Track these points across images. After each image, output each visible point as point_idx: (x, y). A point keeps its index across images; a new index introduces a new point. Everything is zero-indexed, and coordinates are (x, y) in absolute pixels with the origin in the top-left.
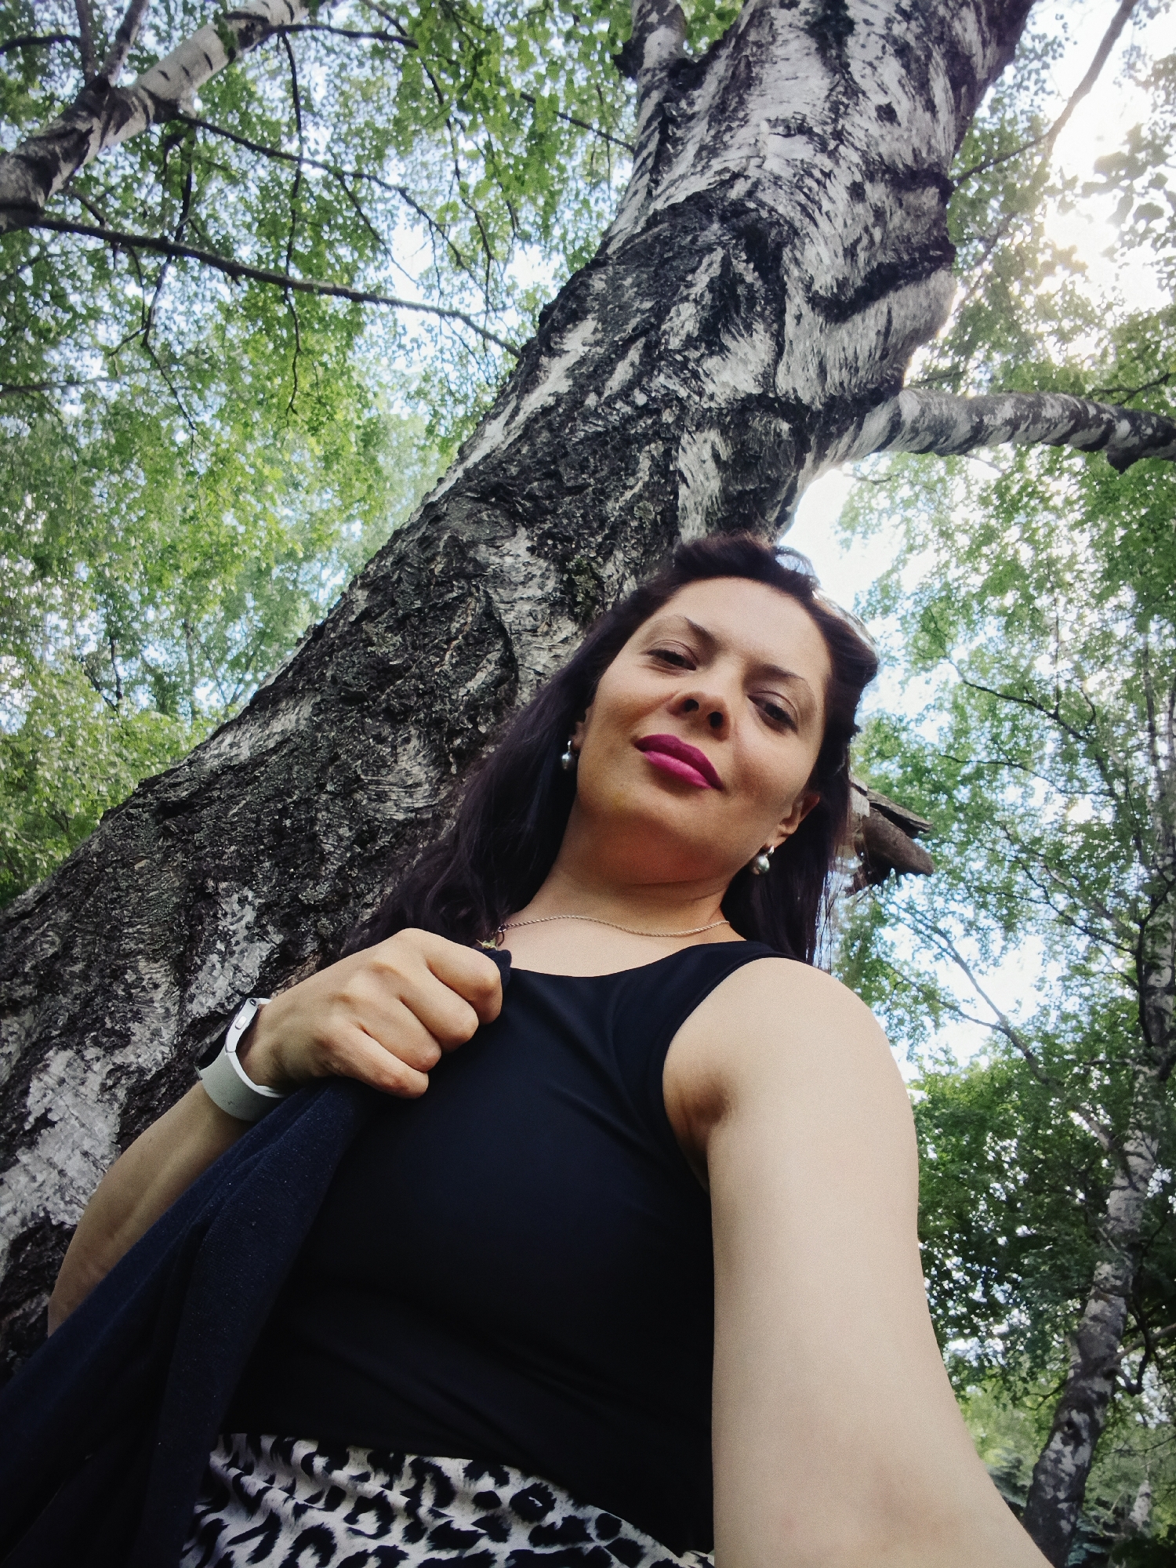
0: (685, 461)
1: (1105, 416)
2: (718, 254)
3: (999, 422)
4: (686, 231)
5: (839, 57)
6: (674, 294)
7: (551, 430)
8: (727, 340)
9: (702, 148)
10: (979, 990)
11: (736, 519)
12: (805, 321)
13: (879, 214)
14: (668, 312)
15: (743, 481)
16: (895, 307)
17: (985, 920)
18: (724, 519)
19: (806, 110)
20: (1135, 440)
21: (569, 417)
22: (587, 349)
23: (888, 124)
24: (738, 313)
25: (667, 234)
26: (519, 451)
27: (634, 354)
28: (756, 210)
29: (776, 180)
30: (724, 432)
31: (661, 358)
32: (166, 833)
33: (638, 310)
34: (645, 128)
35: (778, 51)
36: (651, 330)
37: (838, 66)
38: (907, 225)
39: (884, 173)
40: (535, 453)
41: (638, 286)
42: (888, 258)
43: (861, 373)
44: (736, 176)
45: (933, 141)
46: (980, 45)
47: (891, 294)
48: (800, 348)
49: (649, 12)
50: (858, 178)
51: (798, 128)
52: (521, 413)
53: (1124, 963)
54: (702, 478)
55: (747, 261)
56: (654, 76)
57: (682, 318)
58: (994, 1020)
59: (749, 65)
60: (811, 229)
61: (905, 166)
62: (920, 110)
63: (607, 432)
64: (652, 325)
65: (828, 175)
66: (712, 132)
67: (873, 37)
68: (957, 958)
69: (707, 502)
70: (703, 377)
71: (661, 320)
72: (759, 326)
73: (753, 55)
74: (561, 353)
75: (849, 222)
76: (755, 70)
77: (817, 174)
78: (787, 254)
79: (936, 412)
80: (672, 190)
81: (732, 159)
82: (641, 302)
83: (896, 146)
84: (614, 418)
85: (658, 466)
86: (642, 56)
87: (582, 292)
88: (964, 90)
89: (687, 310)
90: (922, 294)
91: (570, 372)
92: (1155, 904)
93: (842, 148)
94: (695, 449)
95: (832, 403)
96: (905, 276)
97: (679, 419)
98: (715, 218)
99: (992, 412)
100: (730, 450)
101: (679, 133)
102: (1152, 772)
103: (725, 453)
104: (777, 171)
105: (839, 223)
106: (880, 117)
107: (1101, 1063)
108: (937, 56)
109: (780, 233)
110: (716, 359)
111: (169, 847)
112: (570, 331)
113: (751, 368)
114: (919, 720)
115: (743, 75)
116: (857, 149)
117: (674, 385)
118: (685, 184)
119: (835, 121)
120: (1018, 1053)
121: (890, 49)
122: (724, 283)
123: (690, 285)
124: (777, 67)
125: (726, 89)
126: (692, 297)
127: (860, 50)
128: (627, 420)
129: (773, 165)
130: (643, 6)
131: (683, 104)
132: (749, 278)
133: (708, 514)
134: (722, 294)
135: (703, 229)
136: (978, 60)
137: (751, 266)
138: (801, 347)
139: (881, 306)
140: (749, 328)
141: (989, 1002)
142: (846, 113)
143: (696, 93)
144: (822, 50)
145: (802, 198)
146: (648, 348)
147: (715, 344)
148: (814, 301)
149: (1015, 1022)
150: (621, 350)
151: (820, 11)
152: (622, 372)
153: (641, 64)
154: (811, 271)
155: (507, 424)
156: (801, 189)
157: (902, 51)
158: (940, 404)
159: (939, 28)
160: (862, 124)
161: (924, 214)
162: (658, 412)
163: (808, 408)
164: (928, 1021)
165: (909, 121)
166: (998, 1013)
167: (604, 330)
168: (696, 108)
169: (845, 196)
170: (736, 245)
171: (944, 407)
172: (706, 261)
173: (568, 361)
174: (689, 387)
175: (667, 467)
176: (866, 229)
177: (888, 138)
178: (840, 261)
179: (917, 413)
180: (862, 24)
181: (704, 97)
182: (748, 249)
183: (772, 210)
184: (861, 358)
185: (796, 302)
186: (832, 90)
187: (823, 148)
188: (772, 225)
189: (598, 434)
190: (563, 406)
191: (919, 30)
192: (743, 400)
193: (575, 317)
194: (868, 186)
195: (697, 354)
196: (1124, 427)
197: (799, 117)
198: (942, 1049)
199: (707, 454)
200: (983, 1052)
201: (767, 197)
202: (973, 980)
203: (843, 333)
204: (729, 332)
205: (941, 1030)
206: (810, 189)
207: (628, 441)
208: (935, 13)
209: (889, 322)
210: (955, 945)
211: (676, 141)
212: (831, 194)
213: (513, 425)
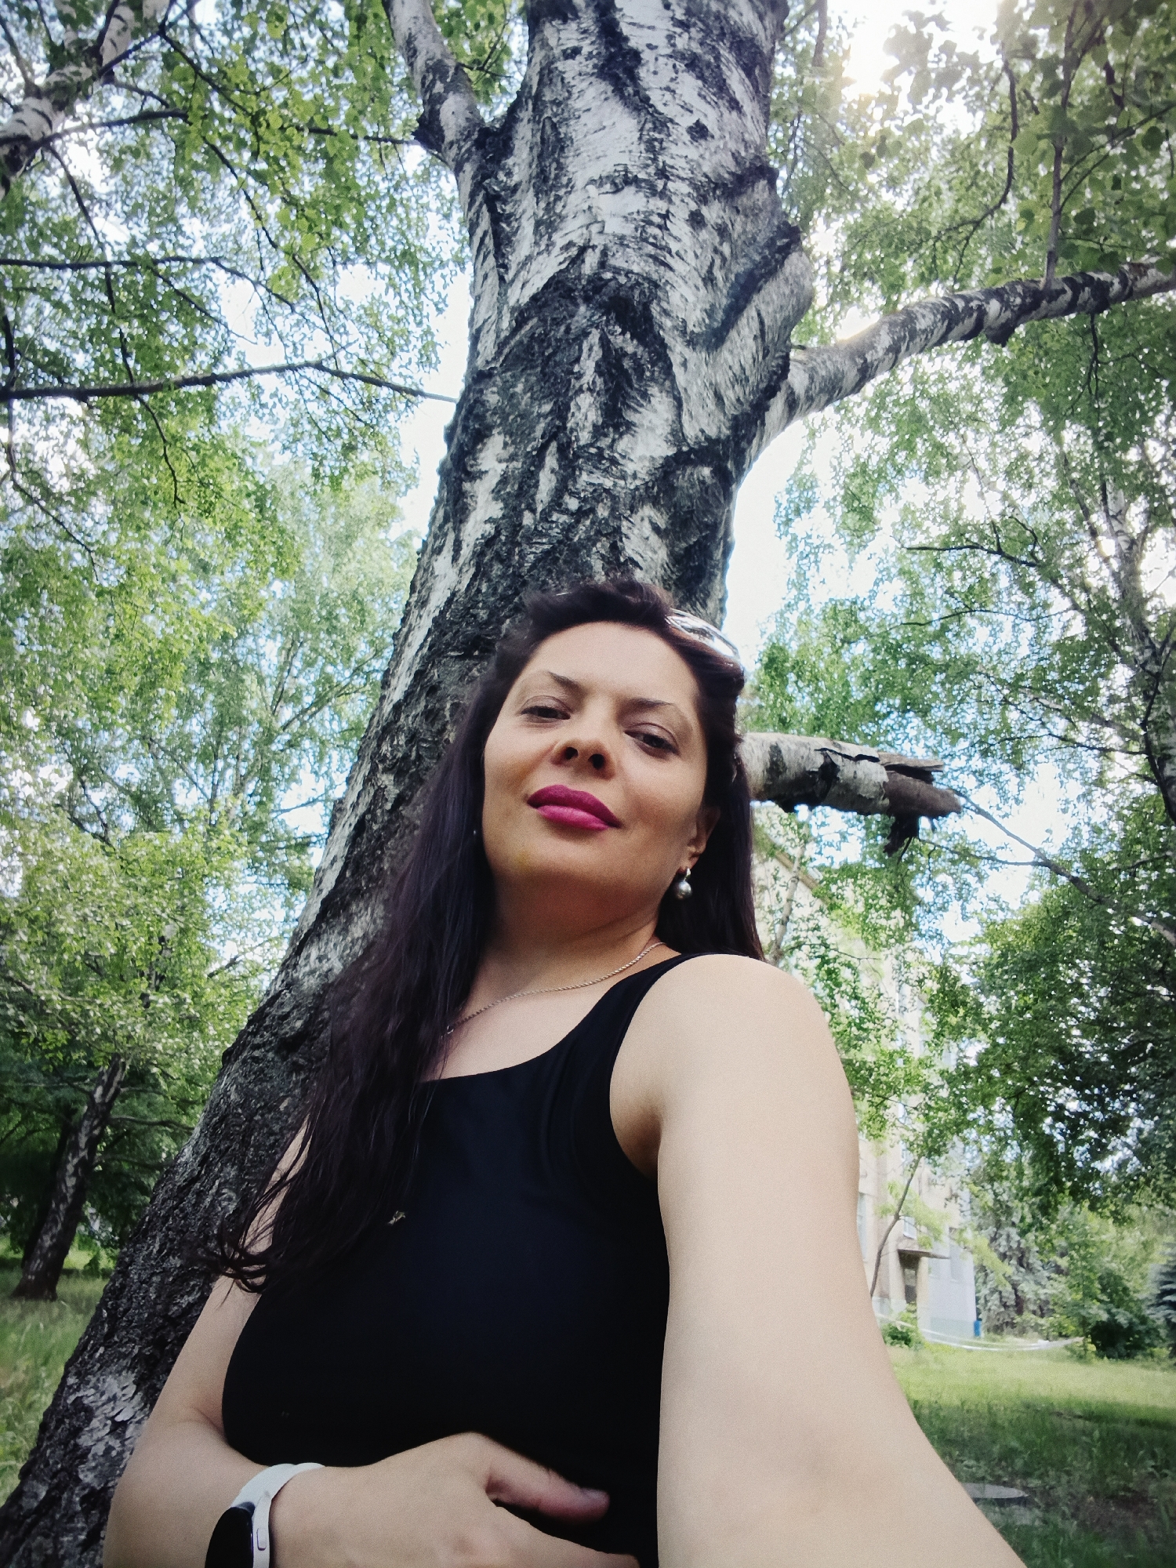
0: (631, 547)
1: (974, 304)
2: (595, 337)
3: (881, 353)
4: (557, 323)
5: (637, 93)
6: (568, 390)
7: (502, 561)
8: (630, 416)
9: (538, 224)
10: (1009, 834)
11: (689, 574)
12: (691, 365)
13: (722, 231)
14: (569, 409)
15: (685, 538)
16: (762, 307)
17: (997, 766)
18: (679, 579)
19: (624, 159)
20: (1009, 314)
21: (513, 542)
22: (504, 465)
23: (703, 142)
24: (631, 387)
25: (540, 330)
26: (479, 591)
27: (551, 461)
28: (614, 278)
29: (621, 240)
30: (655, 502)
31: (577, 456)
32: (296, 1068)
33: (539, 415)
34: (471, 205)
35: (577, 104)
36: (558, 432)
37: (639, 104)
38: (749, 227)
39: (714, 190)
40: (495, 589)
41: (531, 389)
42: (740, 267)
43: (751, 379)
44: (583, 250)
45: (746, 136)
46: (758, 21)
47: (755, 297)
48: (694, 391)
49: (433, 82)
50: (693, 206)
51: (623, 181)
52: (464, 545)
53: (1137, 763)
54: (650, 554)
55: (623, 333)
56: (460, 148)
57: (583, 410)
58: (1031, 856)
59: (554, 126)
60: (669, 275)
61: (731, 173)
62: (726, 113)
63: (554, 548)
64: (558, 427)
65: (665, 216)
66: (543, 205)
67: (662, 60)
68: (979, 811)
69: (661, 572)
70: (621, 461)
71: (564, 420)
72: (654, 390)
73: (556, 115)
74: (481, 474)
75: (699, 252)
76: (562, 130)
77: (656, 219)
78: (655, 309)
79: (824, 373)
80: (523, 273)
81: (572, 231)
82: (540, 406)
83: (715, 159)
84: (555, 531)
85: (609, 563)
86: (441, 130)
87: (479, 410)
88: (757, 71)
89: (585, 401)
90: (782, 284)
91: (496, 493)
92: (1148, 698)
93: (670, 185)
94: (636, 531)
95: (736, 423)
96: (762, 276)
97: (613, 509)
98: (580, 301)
99: (872, 347)
100: (666, 517)
101: (508, 209)
102: (1106, 573)
103: (662, 521)
104: (620, 231)
105: (690, 257)
106: (693, 138)
107: (1144, 863)
108: (724, 53)
109: (642, 293)
110: (626, 438)
111: (304, 1080)
112: (481, 450)
113: (659, 431)
114: (873, 595)
115: (552, 138)
116: (683, 179)
117: (597, 478)
118: (534, 266)
119: (655, 160)
120: (1063, 880)
121: (681, 66)
122: (609, 363)
123: (579, 376)
124: (583, 120)
125: (540, 156)
126: (585, 386)
127: (655, 76)
128: (569, 529)
129: (614, 226)
130: (424, 78)
131: (501, 176)
132: (630, 349)
133: (664, 581)
134: (611, 375)
135: (572, 316)
136: (762, 36)
137: (628, 335)
138: (695, 389)
139: (751, 312)
140: (645, 395)
141: (1022, 842)
142: (662, 149)
143: (510, 161)
144: (619, 90)
145: (650, 249)
146: (562, 450)
147: (621, 425)
148: (692, 342)
149: (1052, 851)
150: (538, 460)
151: (603, 51)
152: (546, 482)
153: (443, 138)
154: (681, 315)
155: (455, 559)
156: (646, 240)
157: (693, 63)
158: (824, 362)
159: (717, 24)
160: (681, 153)
161: (761, 210)
162: (593, 510)
163: (718, 441)
164: (971, 879)
165: (721, 129)
166: (1034, 849)
167: (513, 442)
168: (516, 179)
169: (687, 229)
170: (608, 321)
171: (828, 363)
172: (585, 346)
173: (491, 481)
174: (613, 475)
175: (618, 559)
176: (716, 251)
177: (707, 155)
178: (703, 291)
179: (806, 382)
180: (647, 51)
181: (520, 164)
182: (620, 321)
183: (628, 273)
184: (747, 368)
185: (678, 350)
186: (641, 130)
187: (653, 192)
188: (632, 288)
189: (547, 553)
190: (504, 533)
191: (701, 35)
192: (662, 466)
193: (480, 436)
194: (704, 210)
195: (608, 441)
196: (994, 307)
197: (620, 168)
198: (990, 899)
199: (647, 529)
200: (1032, 887)
201: (618, 261)
202: (999, 825)
203: (725, 354)
204: (629, 407)
205: (985, 882)
206: (655, 237)
207: (575, 550)
208: (708, 12)
209: (762, 323)
210: (972, 798)
211: (508, 218)
212: (675, 233)
213: (461, 561)
